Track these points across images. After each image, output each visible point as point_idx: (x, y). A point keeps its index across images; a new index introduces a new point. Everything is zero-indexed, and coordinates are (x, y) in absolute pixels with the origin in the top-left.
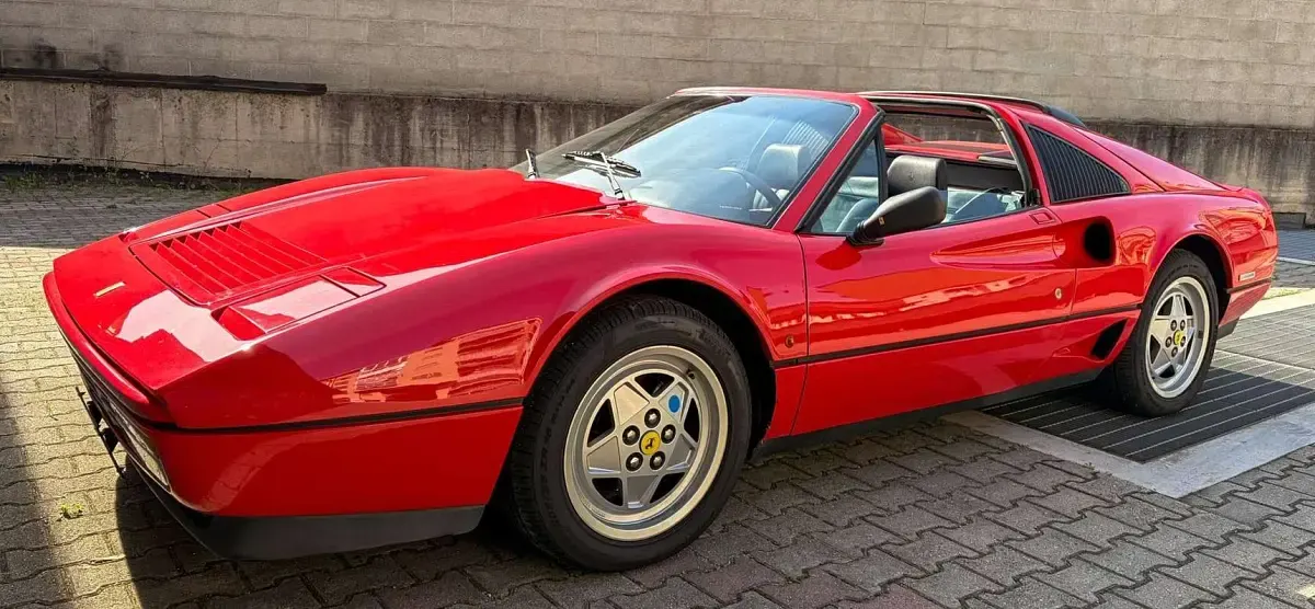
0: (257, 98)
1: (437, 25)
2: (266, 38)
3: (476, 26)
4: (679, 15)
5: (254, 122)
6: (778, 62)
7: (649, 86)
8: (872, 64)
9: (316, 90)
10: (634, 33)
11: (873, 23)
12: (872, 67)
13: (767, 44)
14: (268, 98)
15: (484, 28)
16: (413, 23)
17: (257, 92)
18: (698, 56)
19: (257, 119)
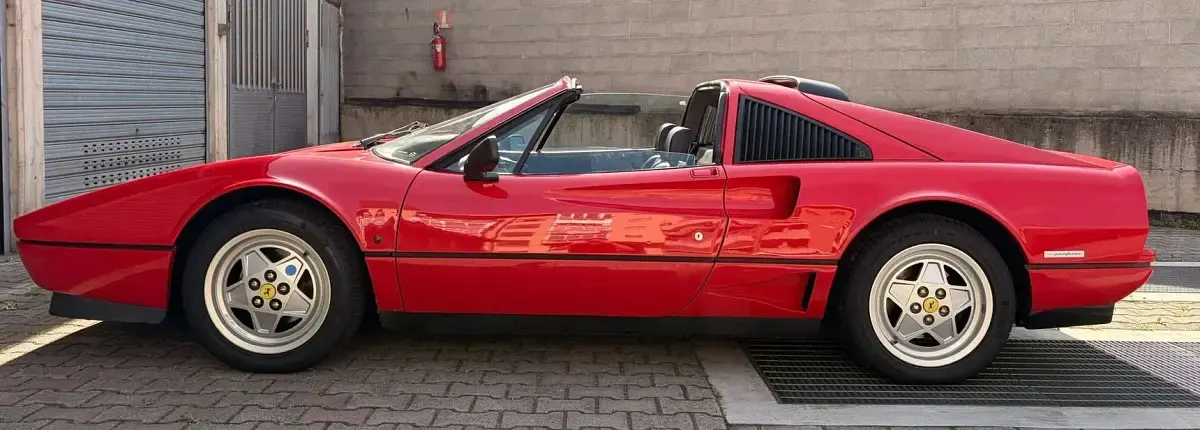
0: (595, 118)
1: (718, 55)
2: (602, 73)
3: (745, 54)
4: (925, 30)
5: (592, 135)
6: (1031, 68)
7: (897, 96)
8: (1144, 63)
9: (630, 111)
10: (884, 50)
11: (1142, 22)
12: (1145, 68)
13: (1017, 51)
14: (602, 117)
15: (754, 55)
16: (701, 55)
17: (594, 113)
18: (943, 66)
19: (594, 133)
